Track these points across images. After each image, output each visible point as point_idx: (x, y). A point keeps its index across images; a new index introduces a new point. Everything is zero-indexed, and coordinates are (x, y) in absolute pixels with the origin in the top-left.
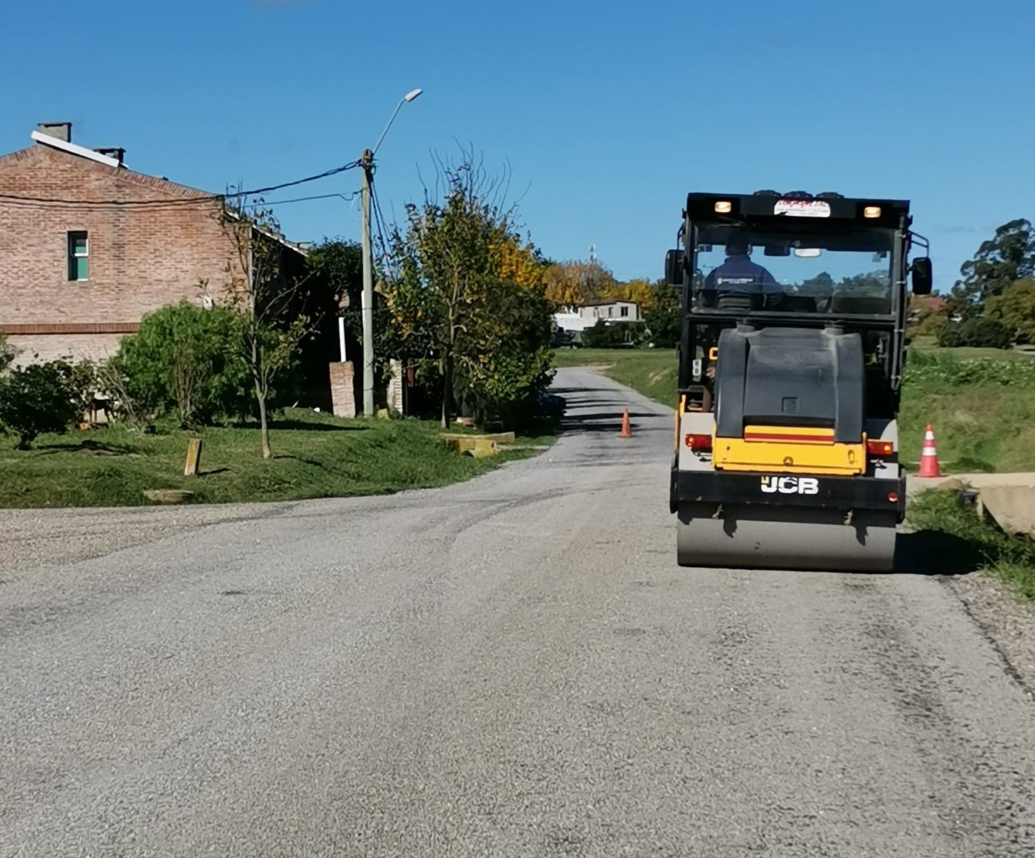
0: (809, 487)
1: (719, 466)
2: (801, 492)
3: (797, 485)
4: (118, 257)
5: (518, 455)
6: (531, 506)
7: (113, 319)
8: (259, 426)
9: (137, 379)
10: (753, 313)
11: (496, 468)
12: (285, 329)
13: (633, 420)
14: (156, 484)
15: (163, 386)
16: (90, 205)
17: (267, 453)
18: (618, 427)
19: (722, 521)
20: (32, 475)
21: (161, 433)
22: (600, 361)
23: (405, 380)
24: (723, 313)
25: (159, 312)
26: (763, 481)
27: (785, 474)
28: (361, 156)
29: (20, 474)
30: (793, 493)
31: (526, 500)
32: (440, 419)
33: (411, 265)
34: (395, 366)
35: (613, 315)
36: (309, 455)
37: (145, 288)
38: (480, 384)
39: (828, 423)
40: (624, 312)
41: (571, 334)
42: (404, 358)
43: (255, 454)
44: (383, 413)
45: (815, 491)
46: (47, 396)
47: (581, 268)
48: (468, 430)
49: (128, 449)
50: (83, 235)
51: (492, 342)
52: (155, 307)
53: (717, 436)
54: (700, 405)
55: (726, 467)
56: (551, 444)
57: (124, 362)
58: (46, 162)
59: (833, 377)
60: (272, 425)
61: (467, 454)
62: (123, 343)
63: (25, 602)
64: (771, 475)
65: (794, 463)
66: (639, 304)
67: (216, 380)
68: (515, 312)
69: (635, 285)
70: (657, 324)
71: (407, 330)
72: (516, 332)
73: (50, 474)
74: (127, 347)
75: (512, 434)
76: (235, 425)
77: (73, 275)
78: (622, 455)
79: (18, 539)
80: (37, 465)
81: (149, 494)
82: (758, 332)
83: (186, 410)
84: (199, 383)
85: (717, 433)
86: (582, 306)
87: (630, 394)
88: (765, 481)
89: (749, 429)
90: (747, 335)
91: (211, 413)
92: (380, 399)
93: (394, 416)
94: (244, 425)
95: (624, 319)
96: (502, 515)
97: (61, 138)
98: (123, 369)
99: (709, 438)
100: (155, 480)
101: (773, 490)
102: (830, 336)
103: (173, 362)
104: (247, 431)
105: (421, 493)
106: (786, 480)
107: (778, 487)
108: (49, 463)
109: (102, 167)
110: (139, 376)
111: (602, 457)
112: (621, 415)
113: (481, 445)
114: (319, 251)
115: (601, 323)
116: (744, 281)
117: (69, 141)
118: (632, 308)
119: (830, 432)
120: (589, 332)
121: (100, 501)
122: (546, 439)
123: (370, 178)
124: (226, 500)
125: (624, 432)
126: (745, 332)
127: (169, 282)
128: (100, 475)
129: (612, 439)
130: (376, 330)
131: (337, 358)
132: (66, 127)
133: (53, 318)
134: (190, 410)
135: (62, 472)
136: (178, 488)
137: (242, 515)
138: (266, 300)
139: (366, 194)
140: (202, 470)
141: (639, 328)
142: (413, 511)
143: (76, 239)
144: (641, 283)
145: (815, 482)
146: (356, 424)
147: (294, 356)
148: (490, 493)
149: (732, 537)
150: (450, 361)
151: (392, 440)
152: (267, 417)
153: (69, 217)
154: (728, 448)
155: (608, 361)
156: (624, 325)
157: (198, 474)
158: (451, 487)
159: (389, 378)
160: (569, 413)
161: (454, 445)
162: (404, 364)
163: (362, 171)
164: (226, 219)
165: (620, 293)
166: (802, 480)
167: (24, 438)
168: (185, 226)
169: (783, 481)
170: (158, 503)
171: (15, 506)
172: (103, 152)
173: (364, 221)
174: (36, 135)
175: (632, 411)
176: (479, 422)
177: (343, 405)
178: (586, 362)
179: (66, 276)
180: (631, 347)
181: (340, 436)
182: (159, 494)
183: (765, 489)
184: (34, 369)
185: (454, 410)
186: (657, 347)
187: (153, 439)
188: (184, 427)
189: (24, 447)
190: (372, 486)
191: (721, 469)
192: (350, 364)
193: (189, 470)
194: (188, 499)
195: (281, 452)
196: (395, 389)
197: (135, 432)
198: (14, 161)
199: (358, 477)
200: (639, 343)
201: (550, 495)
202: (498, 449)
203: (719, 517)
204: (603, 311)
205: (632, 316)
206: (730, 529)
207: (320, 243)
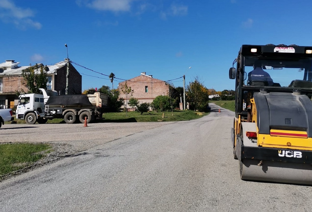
0: (298, 155)
1: (260, 145)
2: (295, 157)
3: (293, 154)
4: (152, 89)
5: (205, 115)
6: (209, 122)
7: (151, 97)
8: (172, 111)
9: (155, 105)
10: (265, 87)
11: (203, 117)
12: (175, 99)
13: (221, 110)
14: (159, 119)
15: (159, 106)
16: (148, 83)
17: (173, 115)
18: (218, 111)
19: (262, 167)
20: (143, 118)
21: (159, 112)
22: (214, 102)
23: (189, 105)
24: (254, 87)
25: (158, 96)
26: (279, 152)
27: (288, 149)
28: (183, 76)
29: (141, 118)
30: (292, 158)
31: (208, 121)
32: (194, 110)
33: (189, 90)
34: (188, 103)
35: (216, 96)
36: (178, 115)
37: (155, 93)
38: (199, 106)
39: (304, 129)
40: (217, 95)
41: (210, 99)
42: (189, 102)
43: (171, 115)
44: (186, 109)
45: (301, 157)
46: (145, 108)
47: (211, 90)
48: (198, 112)
49: (154, 114)
50: (147, 86)
51: (201, 100)
52: (157, 96)
53: (259, 133)
54: (246, 119)
55: (264, 146)
56: (209, 114)
57: (153, 103)
58: (142, 77)
59: (304, 111)
60: (173, 111)
61: (198, 115)
62: (153, 100)
63: (147, 134)
64: (282, 150)
65: (292, 145)
66: (219, 94)
67: (165, 105)
68: (204, 96)
69: (218, 92)
70: (222, 97)
71: (189, 99)
72: (204, 98)
73: (145, 118)
74: (154, 101)
75: (204, 112)
76: (168, 111)
77: (146, 92)
78: (220, 115)
79: (143, 126)
80: (144, 116)
81: (158, 120)
82: (268, 94)
83: (161, 109)
84: (163, 106)
85: (259, 132)
86: (212, 95)
87: (219, 107)
88: (280, 152)
89: (272, 131)
90: (265, 94)
91: (165, 109)
92: (186, 108)
93: (188, 110)
94: (169, 111)
95: (217, 96)
96: (205, 123)
97: (144, 74)
98: (153, 104)
99: (255, 134)
100: (159, 118)
101: (283, 155)
102: (296, 95)
103: (160, 103)
104: (169, 112)
105: (194, 120)
106: (289, 152)
107: (285, 155)
108: (145, 116)
109: (150, 78)
110: (156, 105)
111: (217, 115)
112: (219, 109)
113: (200, 114)
114: (177, 88)
115: (214, 97)
116: (260, 76)
117: (145, 74)
118: (218, 95)
119: (305, 133)
120: (212, 98)
121: (152, 121)
122: (209, 113)
123: (184, 78)
124: (168, 121)
125: (219, 112)
126: (264, 93)
127: (158, 92)
128: (151, 118)
129: (218, 113)
130: (185, 99)
131: (180, 102)
132: (145, 73)
133: (144, 97)
134: (162, 109)
135: (147, 117)
136: (162, 119)
137: (171, 123)
138: (172, 95)
139: (184, 81)
140: (165, 117)
141: (219, 98)
142: (193, 122)
143: (146, 87)
144: (219, 92)
145: (300, 153)
146: (183, 111)
147: (176, 102)
148: (203, 120)
149: (266, 173)
150: (195, 103)
151: (188, 113)
152: (173, 110)
153: (145, 84)
154: (264, 138)
155: (215, 102)
156: (217, 97)
157: (164, 118)
158: (197, 119)
159: (187, 105)
160: (211, 109)
161: (196, 114)
162: (189, 103)
163: (183, 78)
164: (166, 84)
165: (217, 93)
166: (295, 152)
167: (141, 113)
168: (160, 85)
169: (287, 152)
170: (159, 121)
171: (141, 122)
172: (150, 76)
173: (184, 84)
174: (141, 74)
175: (220, 109)
176: (199, 111)
177: (181, 108)
178: (212, 102)
179: (145, 92)
180: (218, 100)
181: (182, 112)
182: (160, 120)
183: (280, 155)
184: (142, 104)
185: (196, 109)
186: (222, 100)
187: (157, 113)
188: (161, 111)
189: (141, 114)
190: (187, 119)
191: (261, 146)
192: (182, 103)
193: (163, 117)
194: (163, 121)
195: (174, 115)
196: (188, 106)
197: (155, 112)
198: (138, 77)
199: (184, 118)
200: (219, 100)
201: (211, 121)
202: (202, 114)
203: (261, 165)
204: (214, 95)
205: (218, 96)
206: (265, 169)
207: (177, 87)
